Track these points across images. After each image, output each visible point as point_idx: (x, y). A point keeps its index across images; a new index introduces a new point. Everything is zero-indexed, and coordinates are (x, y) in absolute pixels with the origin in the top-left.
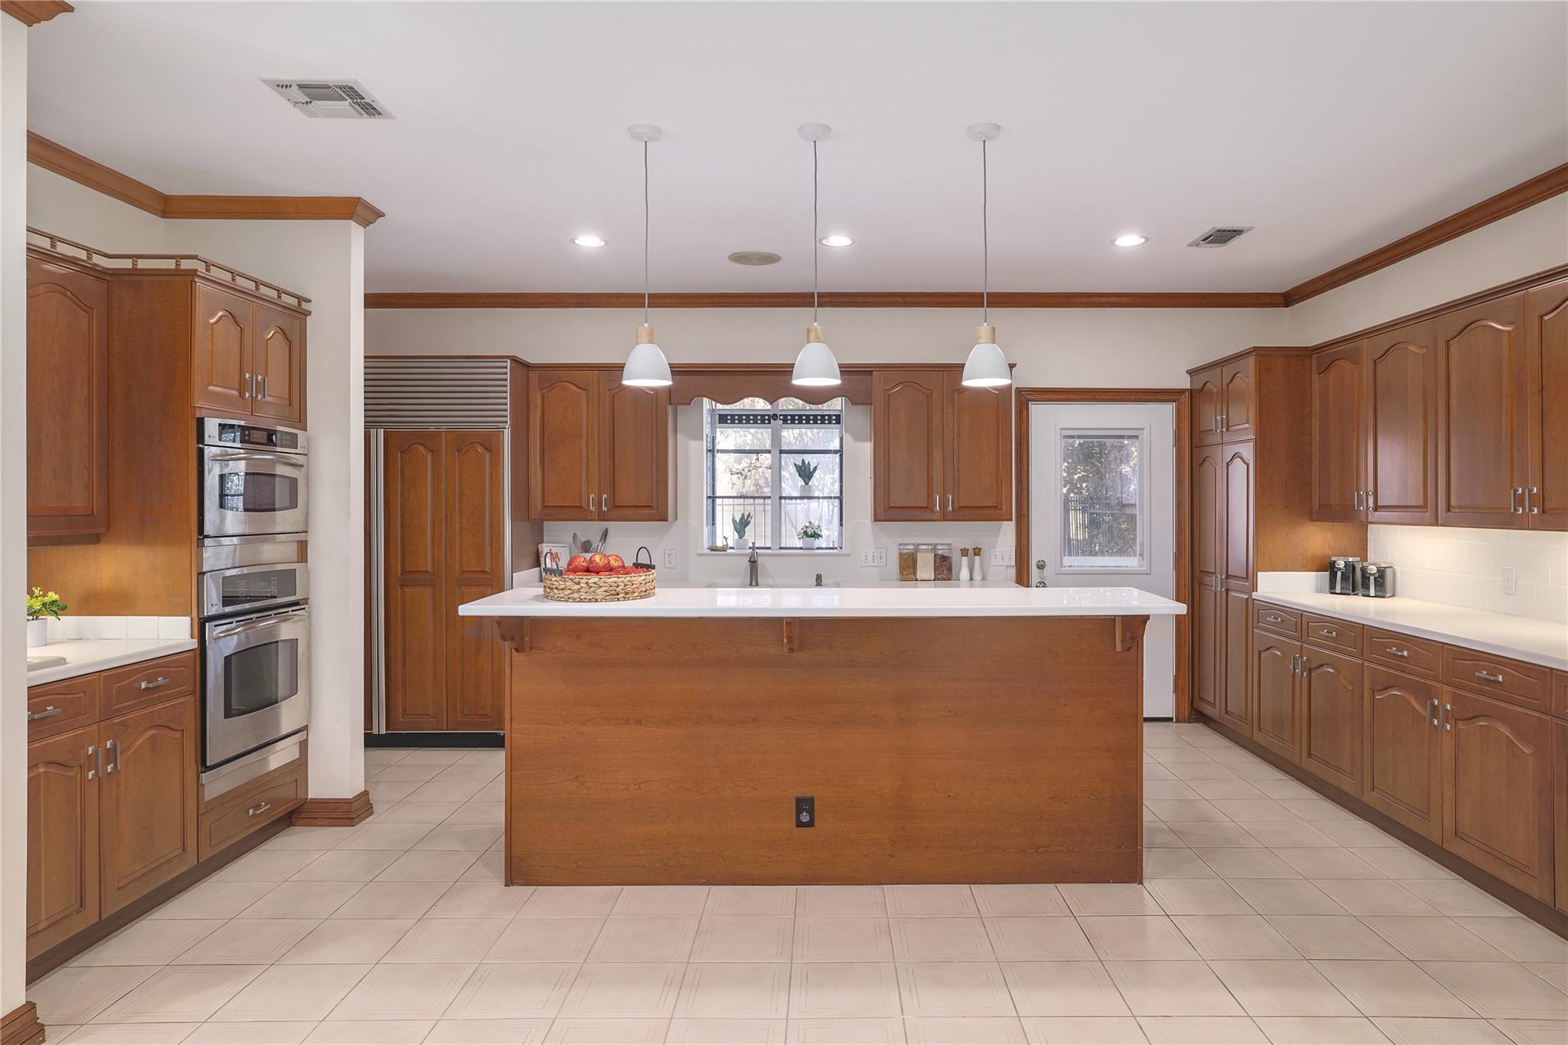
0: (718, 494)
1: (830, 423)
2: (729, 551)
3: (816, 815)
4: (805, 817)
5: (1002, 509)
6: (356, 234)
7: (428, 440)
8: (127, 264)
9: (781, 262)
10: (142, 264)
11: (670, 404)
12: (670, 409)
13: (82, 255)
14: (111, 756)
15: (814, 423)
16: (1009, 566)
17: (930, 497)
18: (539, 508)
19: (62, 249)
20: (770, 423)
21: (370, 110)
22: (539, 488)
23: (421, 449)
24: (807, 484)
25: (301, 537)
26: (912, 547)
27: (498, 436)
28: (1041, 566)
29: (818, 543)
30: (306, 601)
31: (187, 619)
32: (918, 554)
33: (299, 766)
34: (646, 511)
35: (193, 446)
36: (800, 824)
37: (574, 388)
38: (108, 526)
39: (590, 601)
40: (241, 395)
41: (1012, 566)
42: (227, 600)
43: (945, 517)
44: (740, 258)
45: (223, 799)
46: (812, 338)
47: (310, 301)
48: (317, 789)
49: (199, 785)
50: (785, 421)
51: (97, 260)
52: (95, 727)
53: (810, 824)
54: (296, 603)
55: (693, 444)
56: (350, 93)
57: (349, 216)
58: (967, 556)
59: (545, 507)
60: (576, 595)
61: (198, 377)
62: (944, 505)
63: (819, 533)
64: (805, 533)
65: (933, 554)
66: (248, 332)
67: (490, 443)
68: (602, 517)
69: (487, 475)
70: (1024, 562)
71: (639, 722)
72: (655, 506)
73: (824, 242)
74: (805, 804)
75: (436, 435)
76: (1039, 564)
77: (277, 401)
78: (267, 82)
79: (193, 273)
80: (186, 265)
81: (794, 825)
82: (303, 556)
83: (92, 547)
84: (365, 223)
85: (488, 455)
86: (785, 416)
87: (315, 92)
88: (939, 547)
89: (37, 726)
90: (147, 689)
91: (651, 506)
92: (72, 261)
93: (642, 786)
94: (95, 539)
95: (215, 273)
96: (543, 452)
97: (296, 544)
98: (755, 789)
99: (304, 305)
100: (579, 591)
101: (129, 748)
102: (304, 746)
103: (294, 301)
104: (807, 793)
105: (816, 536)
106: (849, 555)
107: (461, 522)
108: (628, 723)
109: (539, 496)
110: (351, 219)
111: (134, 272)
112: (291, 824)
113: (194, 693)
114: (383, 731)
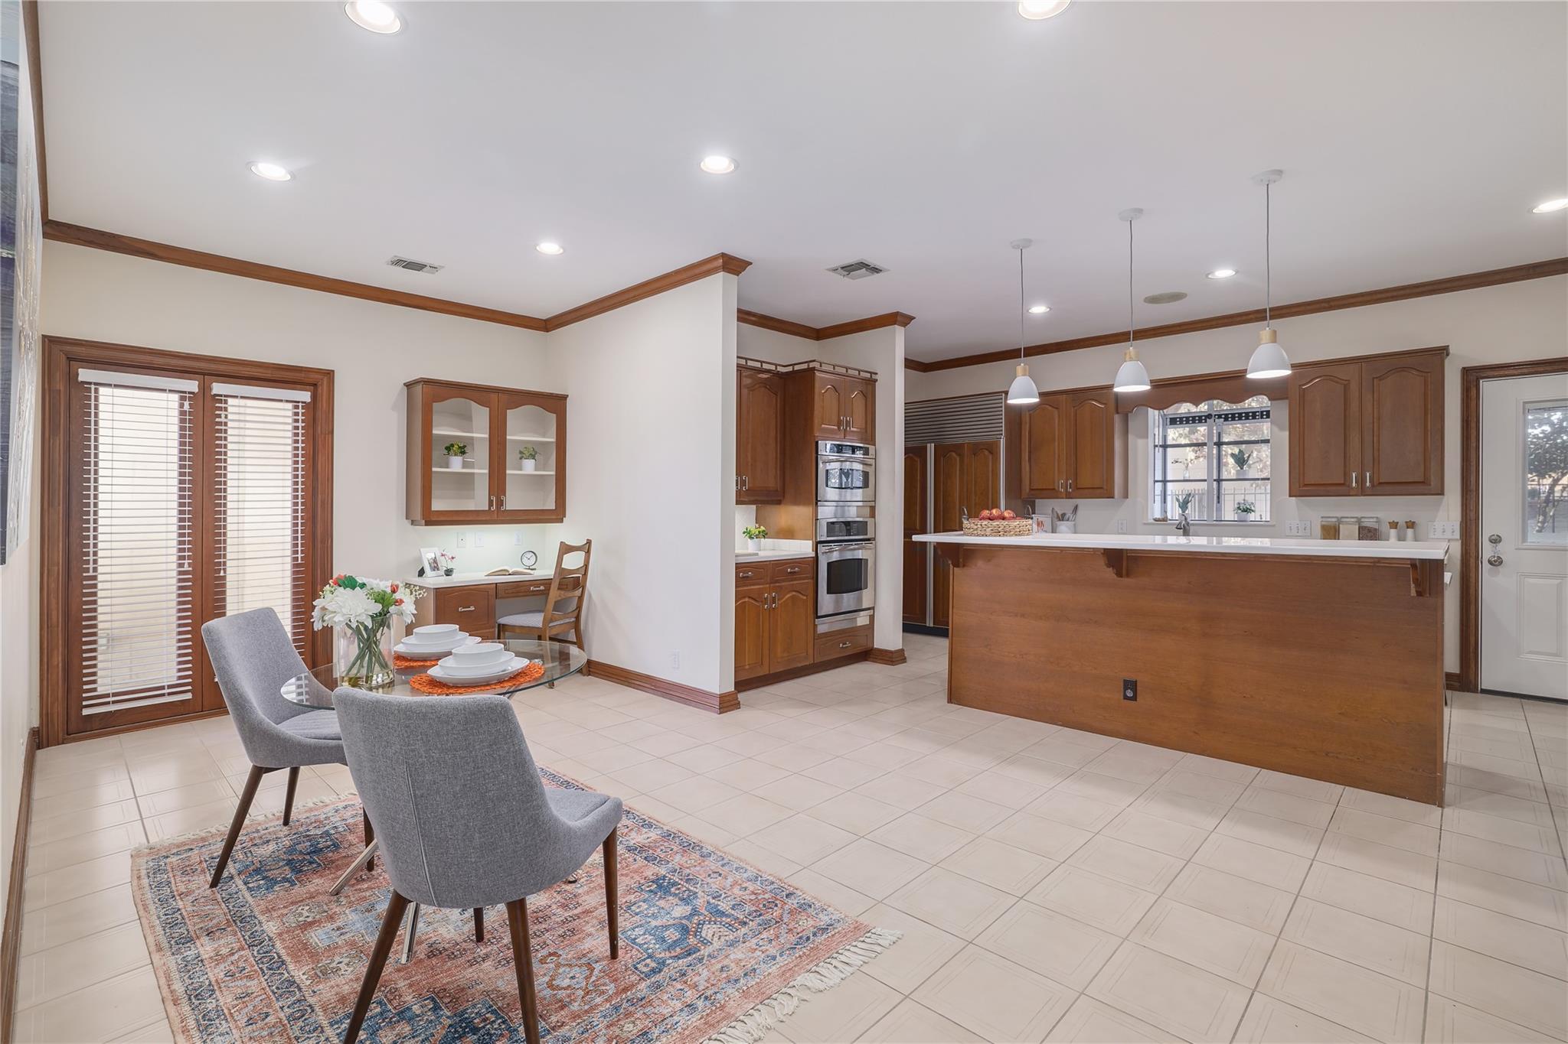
0: (1169, 478)
1: (1262, 418)
2: (1169, 522)
3: (1138, 692)
4: (1130, 693)
5: (1430, 485)
6: (899, 333)
7: (958, 448)
8: (790, 369)
9: (1186, 299)
10: (797, 368)
11: (1118, 413)
12: (1117, 418)
13: (773, 368)
14: (774, 600)
15: (1253, 419)
16: (1452, 540)
17: (1346, 475)
18: (1028, 490)
19: (765, 366)
20: (1206, 422)
21: (876, 270)
22: (1028, 476)
23: (954, 454)
24: (1242, 468)
25: (873, 504)
26: (1334, 520)
27: (997, 444)
28: (1496, 540)
29: (1252, 517)
30: (874, 539)
31: (811, 542)
32: (1341, 526)
33: (870, 627)
34: (1099, 491)
35: (814, 455)
36: (1126, 698)
37: (1050, 408)
38: (784, 497)
39: (983, 535)
40: (839, 428)
41: (1457, 540)
42: (830, 532)
43: (1362, 491)
44: (1153, 300)
45: (826, 635)
46: (1127, 359)
47: (876, 374)
48: (878, 644)
49: (815, 626)
50: (1226, 419)
51: (780, 369)
52: (768, 586)
53: (1134, 698)
54: (869, 540)
55: (1140, 442)
56: (862, 265)
57: (894, 323)
58: (1396, 528)
59: (1031, 490)
60: (975, 532)
61: (816, 421)
62: (1361, 480)
63: (1253, 508)
64: (1239, 508)
65: (1357, 527)
66: (841, 394)
67: (992, 449)
68: (1069, 496)
69: (990, 469)
70: (1471, 537)
71: (1023, 616)
72: (1105, 487)
73: (1210, 276)
74: (1130, 685)
75: (962, 445)
76: (1493, 537)
77: (859, 430)
78: (829, 270)
79: (814, 369)
80: (812, 365)
81: (1122, 698)
82: (873, 515)
83: (778, 506)
84: (904, 324)
85: (990, 457)
86: (1226, 415)
87: (849, 269)
88: (1363, 520)
89: (740, 581)
90: (790, 573)
91: (1102, 488)
92: (768, 371)
93: (1024, 656)
94: (779, 502)
95: (824, 367)
96: (1030, 452)
97: (868, 508)
98: (1095, 669)
99: (874, 376)
100: (977, 529)
101: (782, 599)
102: (872, 618)
103: (868, 375)
104: (1132, 677)
105: (1247, 510)
106: (1274, 526)
107: (975, 500)
108: (1016, 616)
109: (1028, 482)
110: (895, 324)
111: (794, 372)
112: (866, 660)
113: (813, 578)
114: (932, 625)
